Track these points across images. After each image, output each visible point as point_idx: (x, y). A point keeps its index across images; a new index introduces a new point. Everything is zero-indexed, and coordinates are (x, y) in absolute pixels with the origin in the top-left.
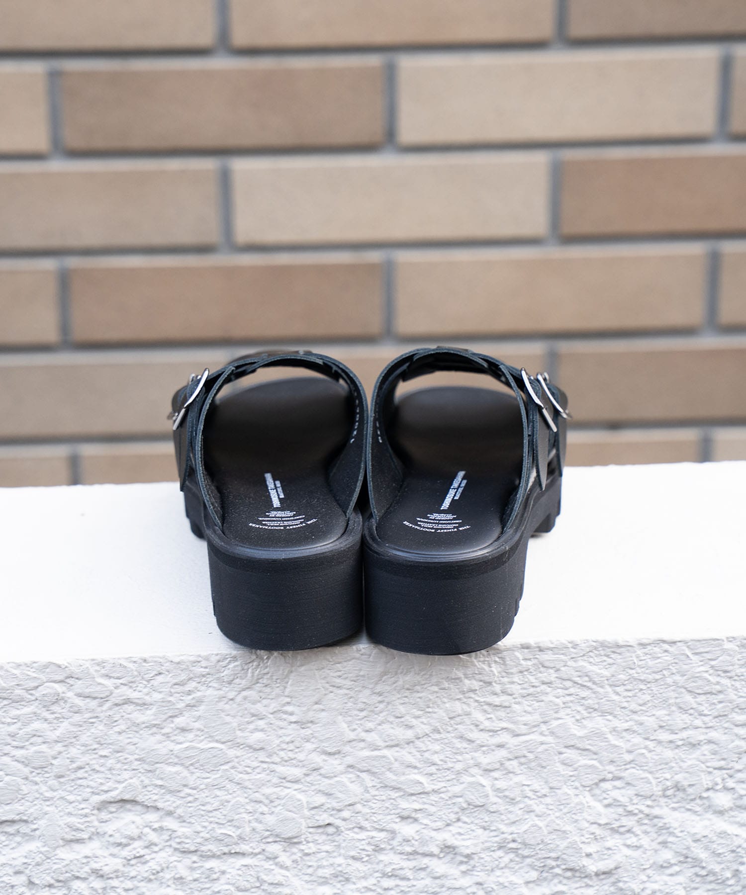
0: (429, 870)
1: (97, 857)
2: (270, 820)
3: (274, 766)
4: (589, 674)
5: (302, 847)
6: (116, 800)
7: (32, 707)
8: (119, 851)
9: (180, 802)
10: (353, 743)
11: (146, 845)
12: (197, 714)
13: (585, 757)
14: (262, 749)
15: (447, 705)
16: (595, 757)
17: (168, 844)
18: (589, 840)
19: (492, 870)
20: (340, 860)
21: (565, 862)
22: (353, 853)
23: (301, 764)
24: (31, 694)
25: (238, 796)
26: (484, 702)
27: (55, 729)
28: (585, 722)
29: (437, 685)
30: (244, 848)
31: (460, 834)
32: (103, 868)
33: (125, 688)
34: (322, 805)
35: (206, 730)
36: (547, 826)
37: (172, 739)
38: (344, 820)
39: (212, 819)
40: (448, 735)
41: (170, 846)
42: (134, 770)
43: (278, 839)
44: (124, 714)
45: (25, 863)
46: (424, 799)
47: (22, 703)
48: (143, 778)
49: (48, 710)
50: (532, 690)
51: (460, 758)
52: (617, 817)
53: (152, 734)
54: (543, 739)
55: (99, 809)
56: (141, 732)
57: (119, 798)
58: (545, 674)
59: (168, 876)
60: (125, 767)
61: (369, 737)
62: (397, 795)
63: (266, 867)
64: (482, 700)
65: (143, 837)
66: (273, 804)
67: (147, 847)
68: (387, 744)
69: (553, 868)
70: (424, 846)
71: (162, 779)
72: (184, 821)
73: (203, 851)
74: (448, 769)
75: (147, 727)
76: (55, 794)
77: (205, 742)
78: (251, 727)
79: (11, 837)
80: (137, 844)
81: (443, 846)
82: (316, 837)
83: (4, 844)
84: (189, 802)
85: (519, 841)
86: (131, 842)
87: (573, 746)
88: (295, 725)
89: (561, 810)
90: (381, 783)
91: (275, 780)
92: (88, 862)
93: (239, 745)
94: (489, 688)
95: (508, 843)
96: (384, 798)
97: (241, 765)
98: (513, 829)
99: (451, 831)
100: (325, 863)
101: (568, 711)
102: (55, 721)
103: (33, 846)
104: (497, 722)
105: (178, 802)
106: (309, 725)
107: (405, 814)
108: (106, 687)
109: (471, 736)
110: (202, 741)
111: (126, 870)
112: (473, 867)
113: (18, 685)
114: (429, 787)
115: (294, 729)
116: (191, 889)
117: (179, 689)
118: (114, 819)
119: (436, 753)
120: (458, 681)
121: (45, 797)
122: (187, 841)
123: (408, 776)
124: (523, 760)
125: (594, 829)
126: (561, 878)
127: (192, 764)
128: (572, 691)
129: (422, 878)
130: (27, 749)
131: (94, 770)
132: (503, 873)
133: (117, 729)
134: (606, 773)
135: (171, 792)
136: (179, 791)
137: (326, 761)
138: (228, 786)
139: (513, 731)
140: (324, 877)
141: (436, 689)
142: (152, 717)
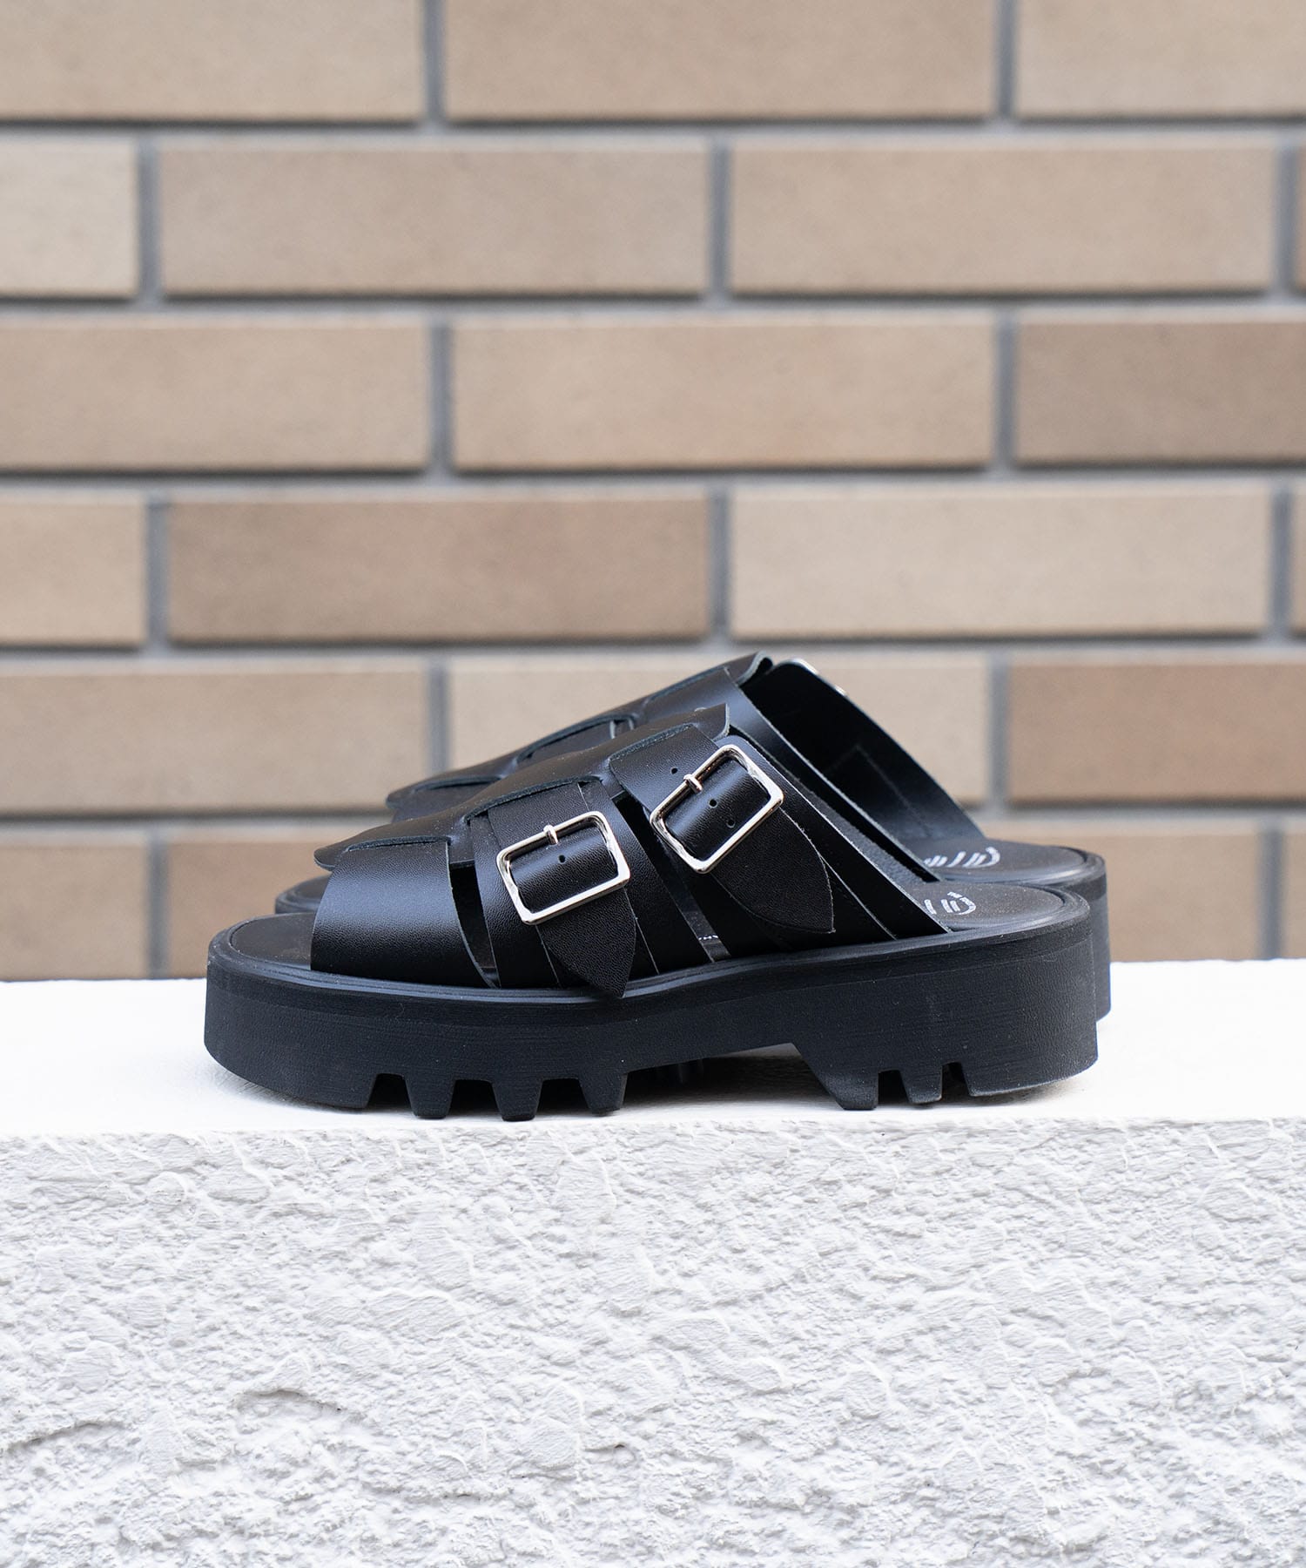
0: (786, 1536)
1: (234, 1495)
2: (523, 1434)
3: (532, 1334)
4: (1050, 1179)
5: (575, 1487)
6: (269, 1390)
7: (139, 1216)
8: (272, 1487)
9: (376, 1397)
10: (663, 1295)
11: (318, 1476)
12: (406, 1236)
13: (1045, 1332)
14: (512, 1302)
15: (817, 1231)
16: (1061, 1331)
17: (353, 1475)
18: (1054, 1484)
19: (893, 1540)
20: (638, 1514)
21: (1013, 1525)
22: (660, 1500)
23: (576, 1332)
24: (138, 1193)
25: (471, 1388)
26: (878, 1227)
27: (174, 1257)
28: (1044, 1268)
29: (800, 1194)
30: (478, 1485)
31: (839, 1469)
32: (244, 1515)
33: (288, 1185)
34: (610, 1409)
35: (421, 1265)
36: (985, 1456)
37: (365, 1279)
38: (646, 1437)
39: (426, 1430)
40: (819, 1286)
41: (356, 1479)
42: (300, 1335)
43: (536, 1471)
44: (287, 1233)
45: (116, 1502)
46: (778, 1403)
47: (123, 1208)
48: (315, 1351)
49: (164, 1222)
50: (956, 1207)
51: (838, 1328)
52: (1099, 1444)
53: (332, 1271)
54: (973, 1295)
55: (240, 1408)
56: (315, 1266)
57: (275, 1385)
58: (979, 1178)
59: (351, 1535)
60: (287, 1330)
61: (689, 1286)
62: (734, 1394)
63: (514, 1523)
64: (874, 1222)
65: (312, 1461)
66: (529, 1405)
67: (317, 1480)
68: (719, 1298)
69: (993, 1536)
70: (778, 1489)
71: (346, 1353)
72: (380, 1434)
73: (410, 1490)
74: (819, 1349)
75: (323, 1257)
76: (170, 1376)
77: (419, 1287)
78: (496, 1261)
79: (93, 1457)
80: (301, 1474)
81: (809, 1491)
82: (599, 1471)
83: (82, 1468)
84: (391, 1397)
85: (938, 1484)
86: (292, 1469)
87: (1024, 1310)
88: (568, 1260)
89: (1006, 1428)
90: (706, 1371)
91: (533, 1361)
92: (221, 1504)
93: (474, 1295)
94: (886, 1202)
95: (919, 1487)
96: (712, 1399)
97: (475, 1331)
98: (927, 1461)
99: (822, 1464)
100: (613, 1519)
101: (1016, 1246)
102: (175, 1243)
103: (130, 1472)
104: (901, 1263)
105: (372, 1397)
106: (590, 1261)
107: (747, 1428)
108: (261, 1182)
109: (856, 1287)
110: (414, 1285)
111: (281, 1521)
112: (860, 1532)
113: (117, 1174)
114: (787, 1383)
115: (564, 1268)
116: (388, 1560)
117: (378, 1189)
118: (264, 1428)
119: (799, 1317)
120: (834, 1187)
121: (153, 1381)
122: (385, 1469)
123: (752, 1359)
124: (942, 1334)
125: (1062, 1463)
126: (1008, 1557)
127: (396, 1328)
128: (1021, 1209)
129: (776, 1552)
130: (128, 1292)
131: (234, 1333)
132: (911, 1544)
133: (274, 1260)
134: (1079, 1361)
135: (360, 1377)
136: (374, 1377)
137: (617, 1327)
138: (454, 1369)
139: (926, 1280)
140: (610, 1545)
141: (798, 1200)
142: (335, 1239)
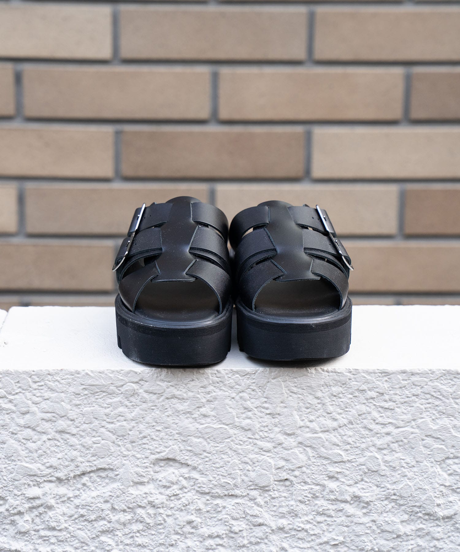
0: (344, 511)
1: (152, 494)
2: (253, 475)
3: (256, 441)
4: (441, 390)
5: (271, 493)
6: (164, 458)
7: (119, 398)
8: (165, 491)
9: (201, 461)
10: (303, 428)
11: (181, 488)
12: (213, 406)
13: (437, 443)
14: (249, 430)
15: (357, 407)
16: (443, 443)
17: (193, 488)
18: (439, 495)
19: (382, 513)
20: (292, 503)
21: (424, 509)
22: (300, 498)
23: (272, 440)
24: (119, 390)
25: (235, 459)
26: (379, 406)
27: (132, 412)
28: (438, 421)
29: (352, 394)
30: (237, 492)
31: (363, 489)
32: (155, 501)
33: (172, 388)
34: (283, 467)
35: (218, 416)
36: (415, 485)
37: (198, 421)
38: (296, 477)
39: (219, 473)
40: (358, 426)
41: (194, 489)
42: (175, 440)
43: (257, 487)
44: (171, 404)
45: (111, 496)
46: (342, 466)
47: (114, 395)
48: (180, 445)
49: (128, 400)
50: (407, 399)
51: (364, 440)
52: (455, 482)
53: (187, 418)
54: (412, 430)
55: (154, 464)
56: (181, 416)
57: (166, 457)
58: (415, 390)
59: (192, 508)
60: (171, 438)
61: (311, 425)
62: (327, 462)
63: (249, 505)
64: (378, 404)
65: (179, 483)
66: (255, 465)
67: (181, 489)
68: (322, 430)
69: (417, 513)
70: (341, 495)
71: (191, 446)
72: (203, 474)
73: (213, 493)
74: (357, 448)
75: (184, 413)
76: (130, 453)
77: (217, 424)
78: (244, 416)
79: (103, 480)
80: (175, 487)
81: (353, 496)
82: (279, 488)
83: (99, 483)
84: (207, 461)
85: (398, 495)
86: (172, 485)
87: (430, 435)
88: (269, 416)
89: (423, 476)
90: (317, 454)
91: (256, 450)
92: (147, 497)
93: (236, 427)
94: (382, 397)
95: (391, 495)
96: (319, 464)
97: (237, 439)
98: (394, 487)
99: (357, 487)
100: (284, 504)
101: (428, 413)
102: (132, 407)
103: (115, 485)
104: (386, 419)
105: (200, 461)
106: (277, 416)
107: (331, 474)
108: (162, 387)
109: (371, 427)
110: (215, 423)
111: (168, 503)
112: (370, 510)
113: (112, 383)
114: (345, 458)
115: (268, 418)
116: (205, 517)
117: (203, 390)
118: (162, 471)
119: (350, 436)
120: (364, 392)
121: (124, 455)
122: (204, 486)
123: (333, 451)
124: (401, 443)
125: (442, 488)
126: (422, 520)
127: (209, 438)
128: (430, 401)
129: (340, 517)
130: (115, 424)
131: (152, 439)
132: (388, 515)
133: (167, 414)
134: (449, 453)
135: (196, 455)
136: (201, 454)
137: (286, 439)
138: (229, 452)
139: (395, 425)
140: (282, 513)
141: (351, 396)
142: (187, 407)
